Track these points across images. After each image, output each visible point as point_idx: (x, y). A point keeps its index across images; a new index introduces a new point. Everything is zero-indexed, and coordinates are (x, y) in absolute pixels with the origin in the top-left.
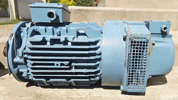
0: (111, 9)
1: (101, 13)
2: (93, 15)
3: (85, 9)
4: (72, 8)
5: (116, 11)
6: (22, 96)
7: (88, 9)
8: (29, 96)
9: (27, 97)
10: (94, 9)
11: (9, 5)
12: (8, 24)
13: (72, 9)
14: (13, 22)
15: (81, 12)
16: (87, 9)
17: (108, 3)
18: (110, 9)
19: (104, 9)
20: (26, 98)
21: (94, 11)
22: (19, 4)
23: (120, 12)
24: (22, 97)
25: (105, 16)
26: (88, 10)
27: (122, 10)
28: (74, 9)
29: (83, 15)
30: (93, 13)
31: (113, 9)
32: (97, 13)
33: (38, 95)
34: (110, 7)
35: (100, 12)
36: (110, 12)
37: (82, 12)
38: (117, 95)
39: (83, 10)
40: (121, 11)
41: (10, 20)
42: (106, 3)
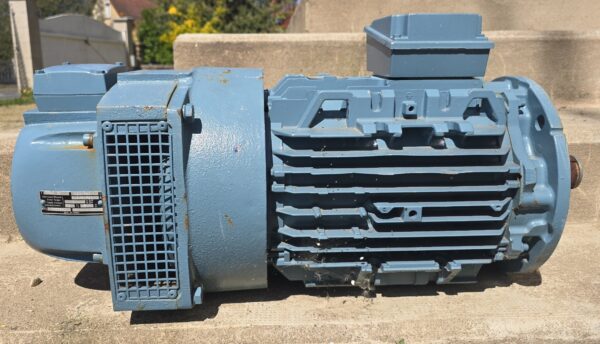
0: (320, 39)
1: (287, 53)
2: (262, 60)
3: (235, 41)
4: (192, 41)
5: (337, 45)
6: (16, 329)
7: (246, 40)
8: (40, 326)
9: (32, 332)
10: (264, 40)
11: (15, 45)
12: (10, 106)
13: (194, 44)
14: (24, 98)
15: (222, 52)
16: (240, 41)
17: (311, 21)
18: (316, 40)
19: (298, 40)
20: (28, 332)
21: (263, 46)
22: (43, 41)
23: (349, 47)
24: (16, 332)
25: (301, 63)
26: (246, 43)
27: (355, 40)
28: (199, 44)
29: (229, 61)
30: (262, 53)
31: (326, 39)
32: (274, 54)
33: (70, 326)
34: (318, 31)
35: (285, 50)
36: (315, 46)
37: (227, 52)
38: (336, 323)
39: (229, 44)
40: (354, 42)
41: (17, 91)
42: (307, 20)
